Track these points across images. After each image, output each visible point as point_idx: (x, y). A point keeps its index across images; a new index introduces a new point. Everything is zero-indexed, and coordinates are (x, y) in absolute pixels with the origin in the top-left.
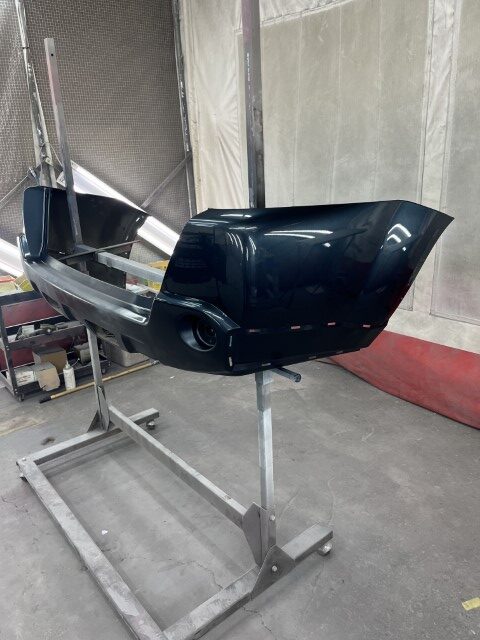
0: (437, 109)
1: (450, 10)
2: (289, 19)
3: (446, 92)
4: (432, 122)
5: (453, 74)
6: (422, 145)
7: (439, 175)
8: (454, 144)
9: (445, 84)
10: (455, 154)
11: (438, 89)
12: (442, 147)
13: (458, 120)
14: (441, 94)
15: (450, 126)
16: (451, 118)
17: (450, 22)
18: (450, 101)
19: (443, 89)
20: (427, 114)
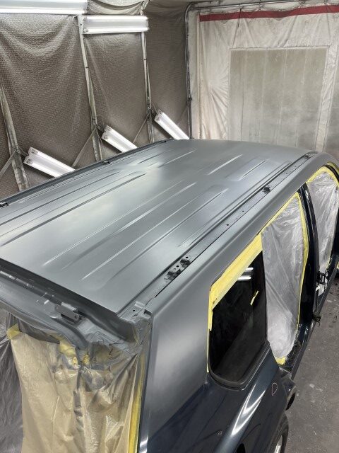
1: (334, 61)
2: (260, 49)
17: (334, 65)
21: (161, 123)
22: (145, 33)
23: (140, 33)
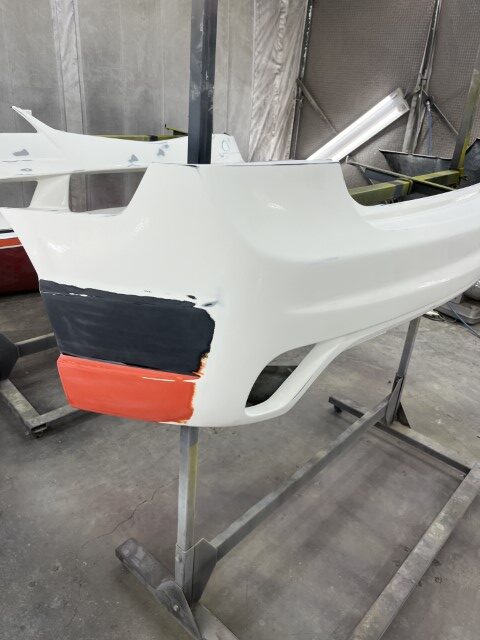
0: (68, 45)
3: (73, 31)
4: (66, 54)
5: (77, 17)
6: (59, 73)
7: (78, 100)
8: (85, 75)
9: (71, 23)
10: (88, 84)
11: (66, 26)
12: (77, 77)
13: (85, 56)
14: (69, 31)
15: (80, 60)
16: (80, 53)
18: (76, 38)
19: (70, 27)
20: (60, 46)
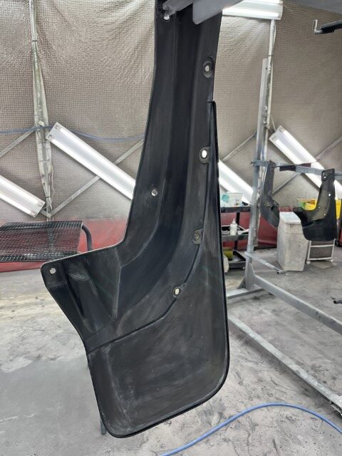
21: (278, 143)
22: (276, 21)
23: (268, 21)
